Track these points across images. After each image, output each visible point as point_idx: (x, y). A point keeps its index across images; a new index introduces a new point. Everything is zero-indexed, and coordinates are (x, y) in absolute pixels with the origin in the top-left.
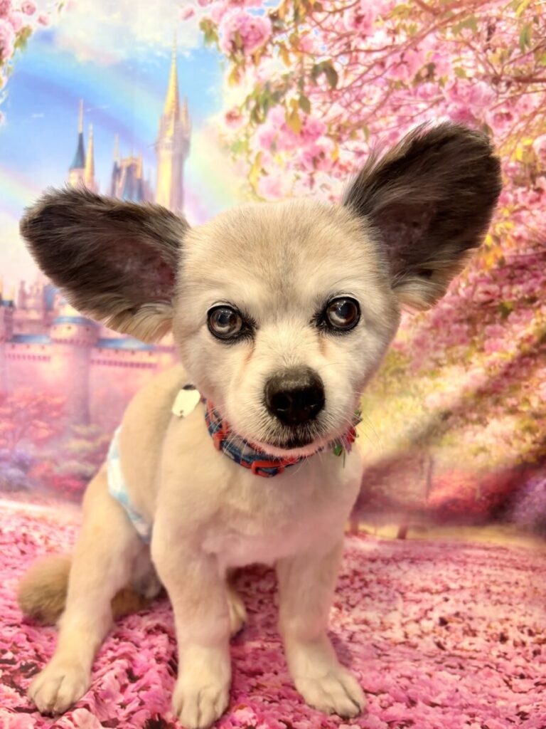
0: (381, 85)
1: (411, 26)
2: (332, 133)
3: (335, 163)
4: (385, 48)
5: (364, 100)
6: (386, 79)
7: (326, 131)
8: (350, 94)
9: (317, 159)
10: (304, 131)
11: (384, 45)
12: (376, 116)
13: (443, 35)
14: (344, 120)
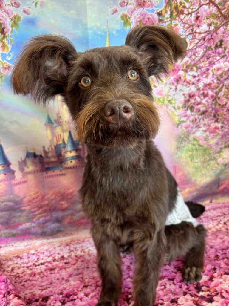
0: (203, 48)
1: (216, 22)
2: (184, 69)
3: (185, 81)
4: (206, 32)
5: (197, 55)
6: (205, 45)
7: (182, 68)
8: (192, 52)
9: (178, 80)
10: (174, 69)
11: (206, 31)
12: (200, 61)
13: (226, 28)
14: (189, 63)
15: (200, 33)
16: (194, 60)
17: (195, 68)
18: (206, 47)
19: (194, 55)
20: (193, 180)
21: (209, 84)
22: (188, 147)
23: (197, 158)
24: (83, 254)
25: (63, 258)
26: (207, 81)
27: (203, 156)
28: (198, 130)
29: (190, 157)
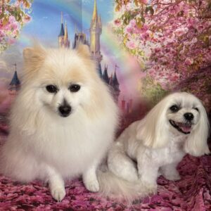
0: (167, 15)
2: (151, 29)
3: (152, 38)
5: (162, 20)
7: (149, 28)
8: (157, 17)
9: (146, 37)
10: (143, 28)
11: (168, 3)
12: (165, 25)
14: (155, 25)
15: (164, 4)
16: (160, 23)
17: (160, 30)
18: (169, 15)
19: (160, 19)
21: (172, 43)
26: (170, 40)
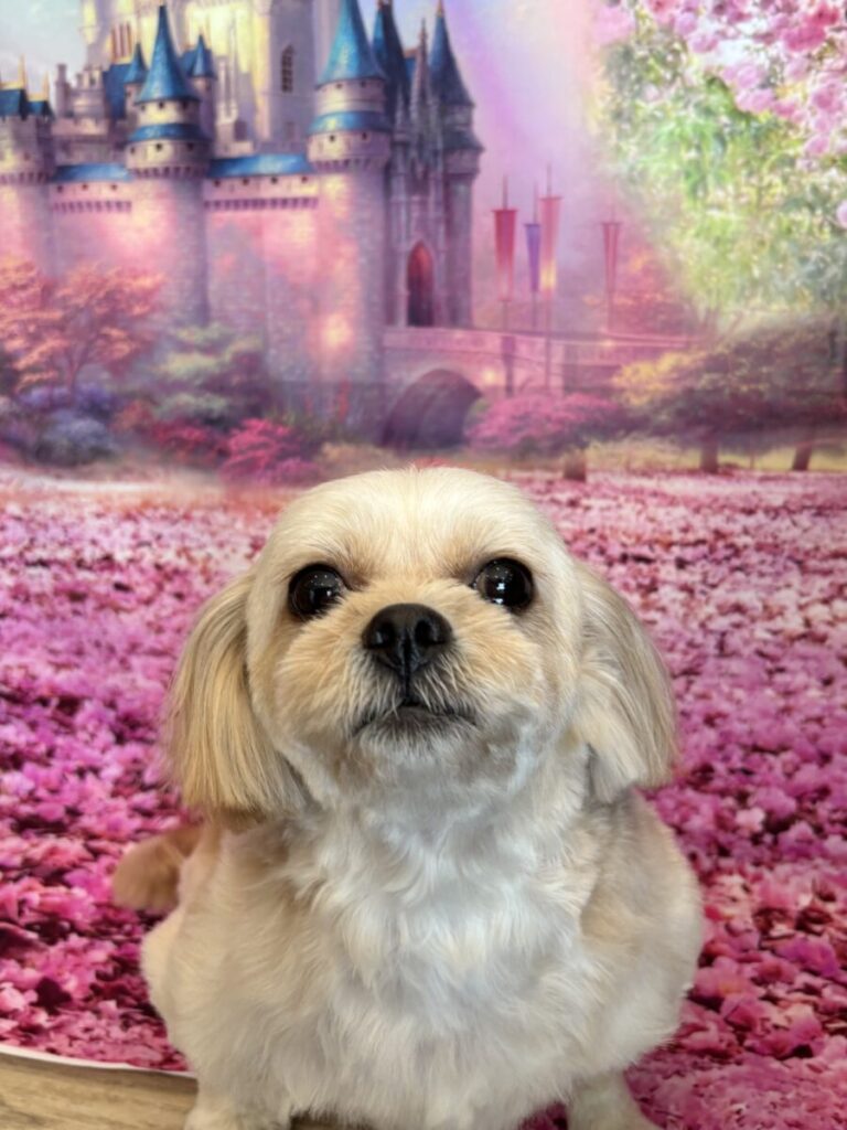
20: (702, 315)
22: (680, 122)
23: (720, 183)
24: (182, 563)
25: (108, 562)
27: (751, 174)
28: (731, 31)
29: (688, 175)
